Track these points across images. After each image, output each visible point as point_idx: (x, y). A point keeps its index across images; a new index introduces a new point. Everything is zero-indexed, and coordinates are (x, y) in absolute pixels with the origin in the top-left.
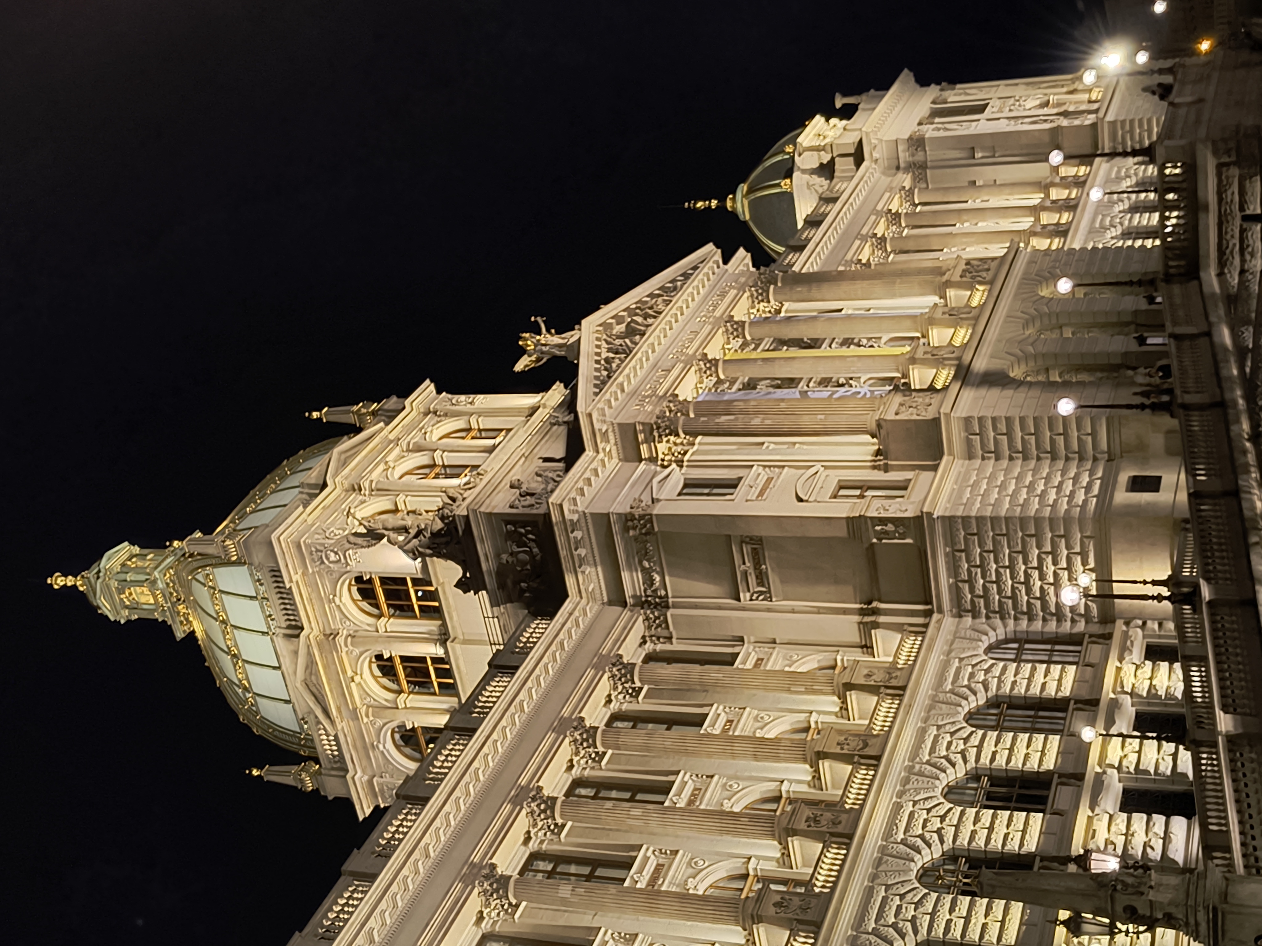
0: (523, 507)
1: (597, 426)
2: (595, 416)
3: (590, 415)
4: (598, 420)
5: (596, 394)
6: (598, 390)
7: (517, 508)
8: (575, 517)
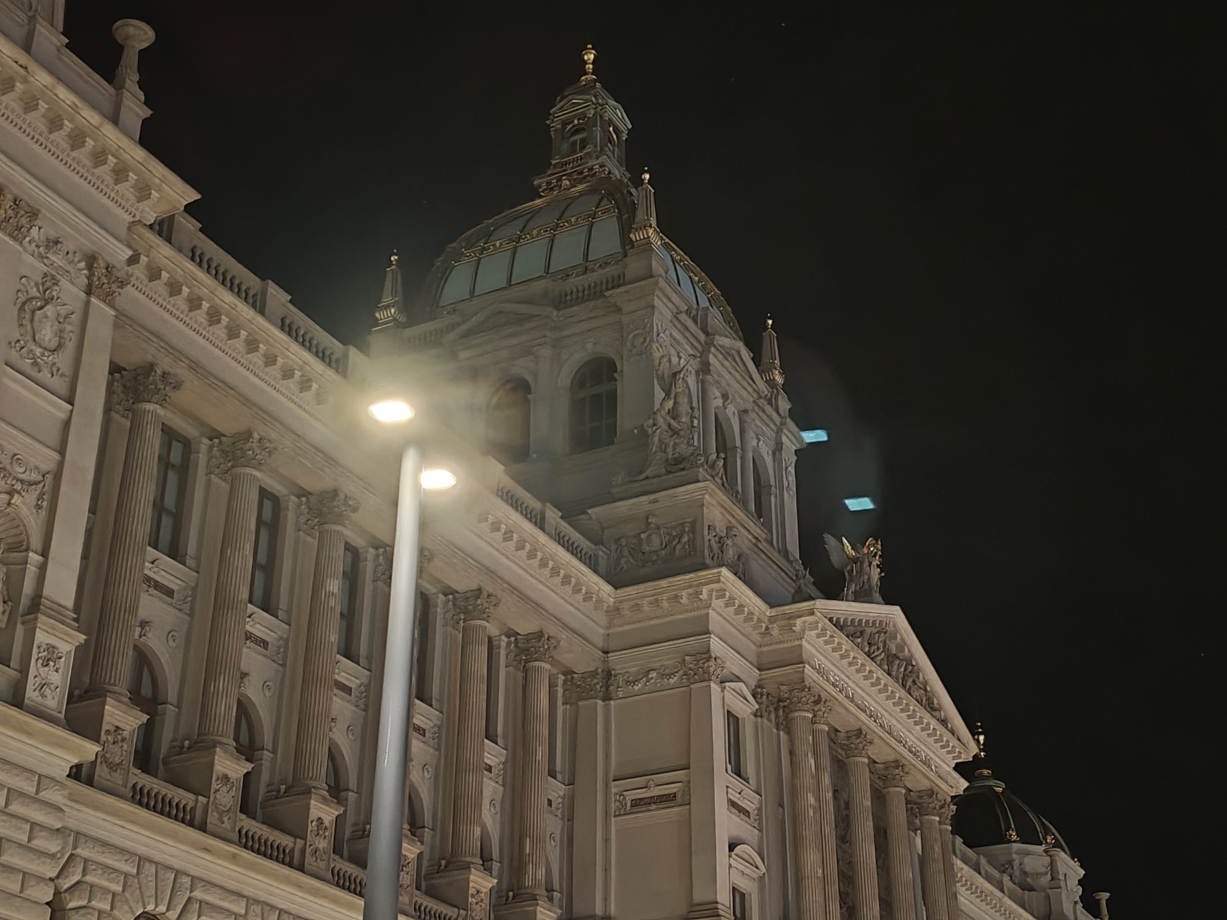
0: (710, 540)
1: (799, 622)
2: (809, 619)
3: (812, 613)
4: (805, 622)
5: (831, 620)
6: (834, 622)
7: (709, 534)
8: (704, 596)
